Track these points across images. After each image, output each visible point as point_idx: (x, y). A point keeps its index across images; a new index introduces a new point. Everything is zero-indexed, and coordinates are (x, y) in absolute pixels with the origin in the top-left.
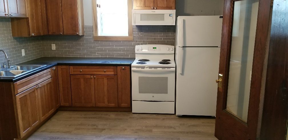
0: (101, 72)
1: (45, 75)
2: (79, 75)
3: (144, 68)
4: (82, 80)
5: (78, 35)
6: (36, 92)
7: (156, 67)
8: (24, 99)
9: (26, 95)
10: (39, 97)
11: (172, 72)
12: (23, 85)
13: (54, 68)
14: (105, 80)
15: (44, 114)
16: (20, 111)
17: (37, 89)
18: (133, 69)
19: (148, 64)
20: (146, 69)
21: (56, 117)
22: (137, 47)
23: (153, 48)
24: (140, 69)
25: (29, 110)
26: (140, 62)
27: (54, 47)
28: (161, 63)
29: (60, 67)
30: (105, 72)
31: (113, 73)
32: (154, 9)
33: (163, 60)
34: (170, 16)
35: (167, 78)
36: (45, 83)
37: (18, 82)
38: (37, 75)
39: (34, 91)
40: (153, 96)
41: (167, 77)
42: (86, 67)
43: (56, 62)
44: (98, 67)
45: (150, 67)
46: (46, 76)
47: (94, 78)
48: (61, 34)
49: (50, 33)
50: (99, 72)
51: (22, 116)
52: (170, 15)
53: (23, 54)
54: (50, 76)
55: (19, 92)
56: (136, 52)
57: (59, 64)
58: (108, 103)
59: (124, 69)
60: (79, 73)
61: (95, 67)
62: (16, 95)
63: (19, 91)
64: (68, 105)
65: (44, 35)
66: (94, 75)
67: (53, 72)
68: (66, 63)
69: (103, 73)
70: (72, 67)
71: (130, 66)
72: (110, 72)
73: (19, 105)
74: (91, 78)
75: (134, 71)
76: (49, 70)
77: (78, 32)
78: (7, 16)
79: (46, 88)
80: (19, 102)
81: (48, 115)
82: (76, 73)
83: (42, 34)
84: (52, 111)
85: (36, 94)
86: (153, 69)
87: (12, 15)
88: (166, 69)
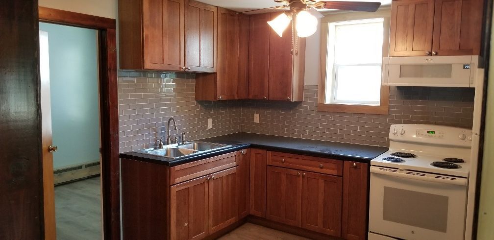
0: (316, 167)
1: (225, 160)
2: (279, 168)
3: (395, 171)
4: (284, 177)
5: (289, 101)
6: (206, 185)
7: (422, 172)
8: (184, 194)
9: (188, 188)
10: (211, 194)
11: (460, 187)
12: (185, 172)
13: (243, 151)
14: (321, 183)
15: (216, 223)
16: (175, 211)
17: (208, 181)
18: (372, 169)
19: (408, 163)
20: (398, 173)
21: (239, 231)
22: (394, 128)
23: (428, 132)
24: (387, 172)
25: (191, 212)
26: (391, 158)
27: (257, 118)
28: (436, 164)
29: (253, 151)
30: (322, 168)
31: (335, 172)
32: (430, 54)
33: (446, 160)
34: (464, 68)
35: (446, 199)
36: (224, 173)
37: (178, 167)
38: (211, 159)
39: (204, 183)
40: (413, 232)
41: (448, 197)
42: (291, 155)
43: (248, 143)
44: (311, 158)
45: (411, 171)
46: (227, 163)
47: (303, 177)
48: (264, 99)
49: (251, 97)
50: (313, 166)
51: (178, 220)
52: (464, 66)
53: (210, 126)
54: (234, 164)
55: (176, 182)
56: (391, 136)
57: (252, 146)
58: (324, 227)
59: (356, 167)
60: (281, 164)
61: (306, 157)
62: (172, 185)
63: (177, 180)
64: (260, 216)
65: (239, 99)
66: (303, 171)
67: (241, 157)
68: (263, 146)
69: (318, 170)
70: (270, 153)
71: (368, 162)
72: (331, 170)
73: (175, 201)
74: (299, 176)
75: (377, 175)
76: (235, 153)
77: (290, 97)
78: (182, 70)
79: (225, 181)
80: (175, 198)
81: (222, 226)
82: (275, 164)
83: (236, 98)
84: (232, 220)
85: (206, 189)
86: (415, 176)
87: (189, 68)
88: (445, 180)
